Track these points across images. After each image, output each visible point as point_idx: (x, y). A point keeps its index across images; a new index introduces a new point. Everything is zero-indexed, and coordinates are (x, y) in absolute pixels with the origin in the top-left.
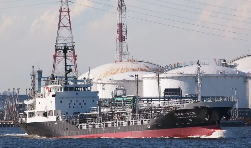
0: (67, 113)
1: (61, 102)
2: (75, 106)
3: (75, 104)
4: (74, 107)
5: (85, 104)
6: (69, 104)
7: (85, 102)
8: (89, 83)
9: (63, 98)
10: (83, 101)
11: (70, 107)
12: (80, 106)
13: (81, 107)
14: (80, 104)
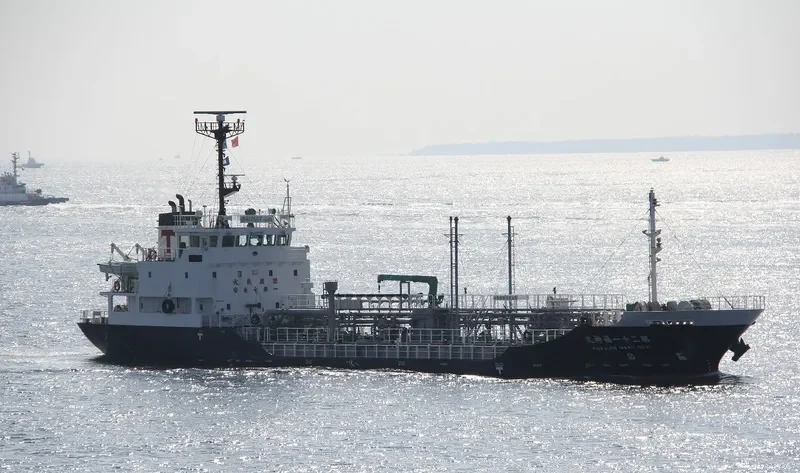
0: (229, 307)
1: (214, 275)
2: (248, 287)
3: (249, 282)
4: (245, 290)
5: (275, 281)
6: (235, 282)
7: (274, 277)
8: (286, 224)
9: (218, 266)
10: (271, 273)
11: (236, 290)
12: (263, 286)
13: (266, 289)
14: (262, 281)
